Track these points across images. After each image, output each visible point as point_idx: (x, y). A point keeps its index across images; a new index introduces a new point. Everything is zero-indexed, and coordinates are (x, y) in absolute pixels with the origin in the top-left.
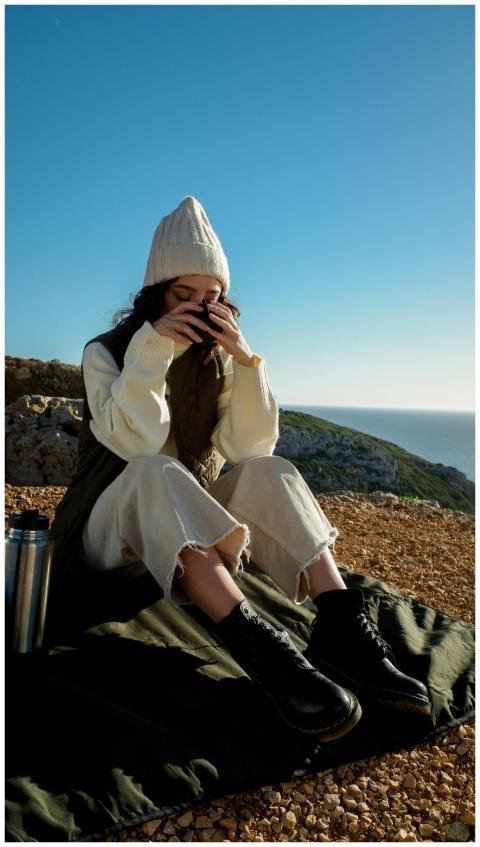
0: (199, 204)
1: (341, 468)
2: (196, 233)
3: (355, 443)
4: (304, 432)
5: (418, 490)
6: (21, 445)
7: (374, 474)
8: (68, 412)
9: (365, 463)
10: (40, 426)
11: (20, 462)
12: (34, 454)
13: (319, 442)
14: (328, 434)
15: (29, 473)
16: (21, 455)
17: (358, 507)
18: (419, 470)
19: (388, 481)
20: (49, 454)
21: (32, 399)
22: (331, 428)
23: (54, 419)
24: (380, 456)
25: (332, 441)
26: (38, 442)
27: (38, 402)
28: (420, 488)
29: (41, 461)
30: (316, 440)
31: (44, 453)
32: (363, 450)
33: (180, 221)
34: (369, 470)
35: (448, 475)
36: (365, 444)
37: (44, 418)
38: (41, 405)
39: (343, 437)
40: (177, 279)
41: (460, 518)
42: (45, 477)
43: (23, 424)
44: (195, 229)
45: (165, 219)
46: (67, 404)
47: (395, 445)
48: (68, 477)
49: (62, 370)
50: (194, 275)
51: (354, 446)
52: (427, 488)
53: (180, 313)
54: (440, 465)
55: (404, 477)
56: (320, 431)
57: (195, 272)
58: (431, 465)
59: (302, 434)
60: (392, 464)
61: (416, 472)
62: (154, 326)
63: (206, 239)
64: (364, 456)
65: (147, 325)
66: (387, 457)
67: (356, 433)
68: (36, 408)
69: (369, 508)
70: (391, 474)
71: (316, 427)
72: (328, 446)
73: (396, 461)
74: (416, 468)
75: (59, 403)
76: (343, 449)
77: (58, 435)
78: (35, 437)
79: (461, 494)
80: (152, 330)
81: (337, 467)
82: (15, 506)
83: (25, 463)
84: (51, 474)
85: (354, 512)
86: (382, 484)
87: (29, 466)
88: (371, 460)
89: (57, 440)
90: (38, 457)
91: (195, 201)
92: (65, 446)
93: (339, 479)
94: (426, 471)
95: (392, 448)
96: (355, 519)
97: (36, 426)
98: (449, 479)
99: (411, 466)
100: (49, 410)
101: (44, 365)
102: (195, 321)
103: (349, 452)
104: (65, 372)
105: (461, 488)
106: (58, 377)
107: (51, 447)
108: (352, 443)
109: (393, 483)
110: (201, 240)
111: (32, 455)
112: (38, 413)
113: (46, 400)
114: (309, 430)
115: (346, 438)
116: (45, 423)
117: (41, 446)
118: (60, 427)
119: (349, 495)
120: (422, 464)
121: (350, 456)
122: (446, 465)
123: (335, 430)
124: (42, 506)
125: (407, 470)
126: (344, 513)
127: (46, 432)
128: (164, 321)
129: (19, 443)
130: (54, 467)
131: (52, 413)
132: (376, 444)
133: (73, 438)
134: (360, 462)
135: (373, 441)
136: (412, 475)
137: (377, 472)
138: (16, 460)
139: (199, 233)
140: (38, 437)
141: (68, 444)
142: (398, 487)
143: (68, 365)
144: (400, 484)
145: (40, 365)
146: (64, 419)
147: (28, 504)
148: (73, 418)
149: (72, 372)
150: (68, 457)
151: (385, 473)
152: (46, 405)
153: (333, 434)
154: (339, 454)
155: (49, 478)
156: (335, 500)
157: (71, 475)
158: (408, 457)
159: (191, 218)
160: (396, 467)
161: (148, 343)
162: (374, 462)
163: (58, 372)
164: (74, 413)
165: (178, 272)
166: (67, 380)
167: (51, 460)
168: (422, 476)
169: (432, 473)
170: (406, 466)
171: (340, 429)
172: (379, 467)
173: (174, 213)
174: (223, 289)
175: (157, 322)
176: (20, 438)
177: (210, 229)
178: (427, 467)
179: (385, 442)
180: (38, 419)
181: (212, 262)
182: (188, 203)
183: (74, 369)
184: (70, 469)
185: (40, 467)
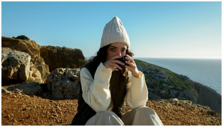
0: (118, 18)
1: (151, 77)
2: (117, 28)
3: (155, 69)
4: (140, 66)
5: (175, 83)
6: (56, 86)
7: (161, 78)
8: (71, 74)
9: (158, 75)
10: (62, 79)
11: (56, 91)
12: (60, 88)
13: (144, 69)
14: (147, 66)
15: (59, 95)
16: (56, 89)
17: (166, 106)
18: (175, 77)
19: (166, 80)
20: (65, 88)
21: (60, 69)
22: (148, 64)
23: (67, 76)
24: (163, 73)
25: (148, 68)
26: (62, 84)
27: (61, 70)
28: (175, 82)
29: (63, 91)
30: (143, 68)
31: (64, 88)
32: (157, 71)
33: (112, 24)
34: (160, 77)
35: (184, 78)
36: (158, 69)
37: (63, 76)
38: (62, 72)
39: (151, 67)
40: (111, 44)
41: (200, 108)
42: (64, 96)
43: (57, 78)
44: (117, 27)
45: (107, 25)
46: (70, 71)
47: (167, 69)
48: (71, 96)
49: (66, 49)
50: (117, 43)
51: (155, 70)
52: (177, 82)
53: (114, 60)
54: (181, 75)
55: (171, 79)
56: (144, 65)
57: (117, 42)
58: (179, 75)
59: (139, 66)
60: (167, 75)
61: (174, 77)
62: (104, 65)
63: (121, 30)
64: (158, 73)
65: (101, 64)
66: (165, 73)
67: (155, 66)
68: (61, 73)
69: (170, 106)
70: (166, 78)
71: (143, 64)
72: (147, 70)
73: (168, 74)
74: (174, 76)
75: (68, 71)
76: (152, 71)
77: (68, 82)
78: (61, 83)
79: (188, 84)
80: (104, 66)
81: (150, 76)
82: (55, 111)
83: (58, 92)
84: (66, 95)
85: (166, 108)
86: (164, 81)
87: (59, 93)
88: (160, 74)
89: (68, 83)
90: (62, 89)
91: (117, 18)
92: (70, 85)
93: (151, 80)
94: (177, 77)
95: (167, 70)
96: (167, 112)
97: (61, 79)
98: (184, 79)
99: (172, 76)
100: (65, 74)
101: (61, 48)
102: (119, 62)
103: (153, 72)
104: (67, 50)
105: (188, 82)
106: (65, 52)
107: (66, 86)
108: (154, 69)
109: (167, 81)
110: (119, 31)
111: (60, 89)
112: (61, 74)
113: (64, 70)
114: (141, 65)
115: (152, 67)
116: (64, 78)
117: (62, 86)
118: (68, 79)
119: (163, 101)
120: (176, 75)
121: (154, 73)
122: (183, 75)
123: (149, 65)
124: (64, 111)
125: (171, 77)
126: (163, 109)
127: (64, 81)
128: (108, 63)
129: (55, 85)
130: (67, 93)
131: (66, 74)
132: (162, 69)
133: (73, 82)
134: (157, 75)
135: (161, 68)
136: (173, 79)
137: (162, 77)
138: (55, 90)
139: (118, 28)
140: (62, 83)
141: (71, 84)
142: (169, 82)
143: (68, 48)
144: (169, 81)
145: (60, 48)
146: (70, 76)
147: (60, 110)
148: (73, 76)
149: (69, 50)
150: (71, 89)
151: (164, 78)
152: (64, 71)
153: (148, 66)
154: (150, 72)
155: (66, 97)
156: (158, 103)
157: (72, 95)
158: (171, 73)
159: (115, 23)
160: (168, 76)
161: (102, 71)
162: (161, 75)
163: (65, 50)
164: (73, 74)
165: (112, 42)
166: (68, 53)
167: (66, 90)
168: (176, 79)
169: (179, 78)
170: (171, 76)
171: (151, 65)
172: (162, 76)
173: (110, 22)
174: (128, 47)
175: (105, 63)
176: (56, 83)
177: (123, 27)
178: (178, 76)
179: (164, 69)
180: (62, 76)
181: (123, 37)
182: (115, 19)
183: (70, 49)
184: (72, 93)
185: (63, 92)
